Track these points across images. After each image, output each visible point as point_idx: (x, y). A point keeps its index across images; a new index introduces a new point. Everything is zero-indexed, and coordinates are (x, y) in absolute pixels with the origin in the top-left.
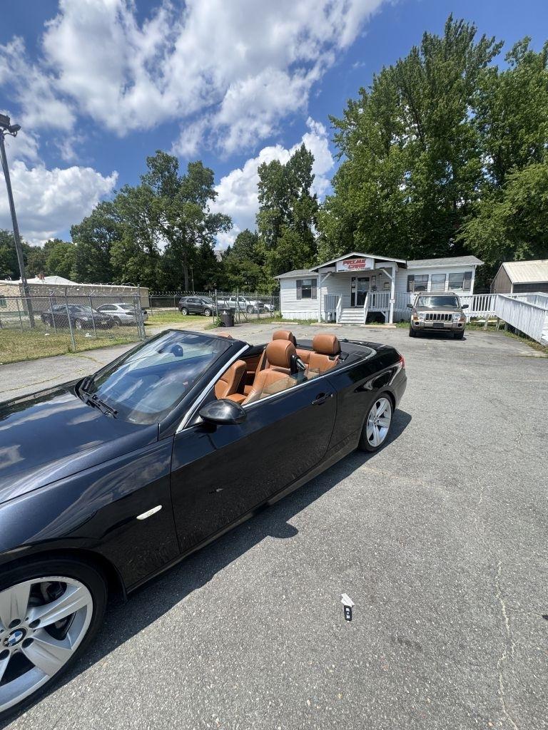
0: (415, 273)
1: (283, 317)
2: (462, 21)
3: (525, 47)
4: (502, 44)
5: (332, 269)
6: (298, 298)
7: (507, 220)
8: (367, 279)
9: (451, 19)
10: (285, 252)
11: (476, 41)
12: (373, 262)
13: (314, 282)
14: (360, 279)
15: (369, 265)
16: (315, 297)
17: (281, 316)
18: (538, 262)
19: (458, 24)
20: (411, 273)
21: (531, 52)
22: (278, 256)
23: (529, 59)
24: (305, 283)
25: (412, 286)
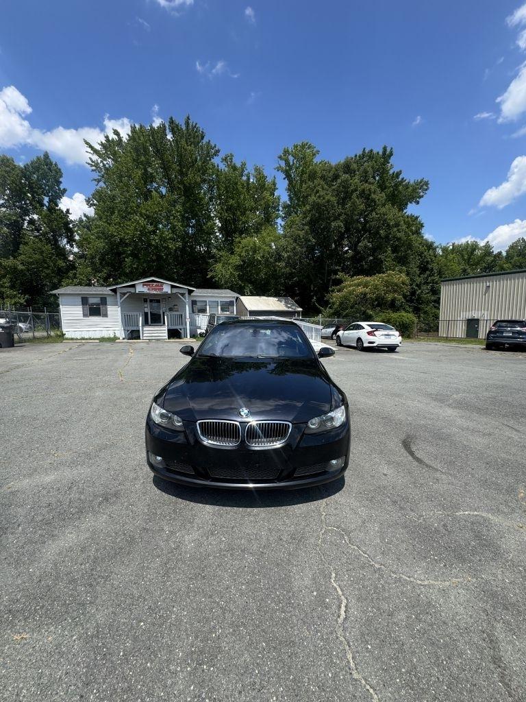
0: (197, 299)
1: (66, 336)
2: (196, 124)
3: (231, 159)
4: (218, 151)
5: (132, 290)
6: (85, 315)
7: (238, 268)
8: (158, 301)
9: (188, 118)
10: (32, 263)
11: (205, 141)
12: (170, 287)
13: (104, 301)
14: (151, 301)
15: (167, 289)
16: (106, 315)
17: (64, 335)
18: (257, 297)
19: (194, 124)
20: (195, 299)
21: (235, 164)
22: (20, 267)
23: (235, 168)
24: (92, 301)
25: (196, 308)
